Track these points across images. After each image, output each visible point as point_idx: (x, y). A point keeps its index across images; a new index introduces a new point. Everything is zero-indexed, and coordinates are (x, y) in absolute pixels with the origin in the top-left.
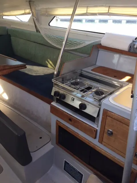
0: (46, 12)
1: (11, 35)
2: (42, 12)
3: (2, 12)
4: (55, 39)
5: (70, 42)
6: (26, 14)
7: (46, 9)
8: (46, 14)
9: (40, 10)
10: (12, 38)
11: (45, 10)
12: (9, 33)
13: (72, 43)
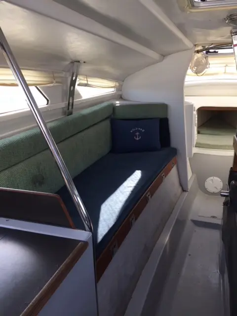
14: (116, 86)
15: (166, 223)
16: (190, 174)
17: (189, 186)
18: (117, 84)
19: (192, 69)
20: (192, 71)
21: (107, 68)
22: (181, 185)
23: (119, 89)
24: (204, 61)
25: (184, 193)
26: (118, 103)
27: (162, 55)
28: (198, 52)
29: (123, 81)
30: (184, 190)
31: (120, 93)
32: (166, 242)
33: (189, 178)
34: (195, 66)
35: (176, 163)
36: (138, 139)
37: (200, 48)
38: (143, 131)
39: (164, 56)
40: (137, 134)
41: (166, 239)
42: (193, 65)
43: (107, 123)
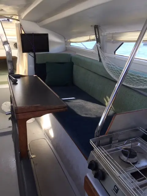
0: (112, 37)
1: (74, 63)
2: (108, 38)
3: (70, 39)
4: (119, 71)
5: (138, 78)
6: (91, 41)
7: (113, 34)
8: (112, 40)
9: (106, 36)
10: (74, 66)
11: (111, 35)
12: (73, 61)
13: (141, 79)
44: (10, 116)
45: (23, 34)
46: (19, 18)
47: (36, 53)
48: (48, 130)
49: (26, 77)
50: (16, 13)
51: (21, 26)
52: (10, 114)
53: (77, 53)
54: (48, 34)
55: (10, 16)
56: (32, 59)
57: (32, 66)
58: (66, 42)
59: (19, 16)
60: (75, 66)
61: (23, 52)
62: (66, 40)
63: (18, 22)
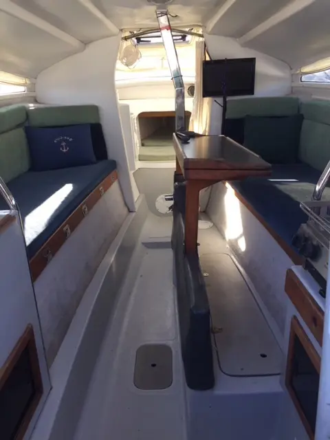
1: (305, 117)
3: (301, 67)
14: (26, 83)
15: (110, 243)
16: (136, 194)
17: (137, 206)
18: (28, 82)
19: (121, 60)
20: (122, 63)
21: (11, 58)
22: (126, 204)
23: (32, 88)
24: (133, 50)
25: (131, 214)
26: (32, 106)
27: (82, 42)
28: (126, 39)
29: (36, 78)
30: (130, 211)
31: (33, 94)
32: (111, 262)
33: (135, 199)
34: (124, 57)
35: (117, 177)
36: (65, 151)
37: (127, 34)
38: (71, 140)
39: (86, 44)
40: (64, 144)
41: (111, 259)
42: (122, 54)
43: (21, 132)
44: (172, 203)
45: (208, 61)
46: (202, 32)
47: (229, 99)
48: (236, 240)
49: (205, 137)
50: (199, 22)
51: (205, 46)
52: (171, 199)
53: (314, 97)
54: (255, 59)
55: (187, 30)
56: (219, 110)
57: (219, 124)
58: (292, 75)
59: (204, 27)
60: (306, 123)
61: (204, 96)
62: (293, 72)
63: (201, 39)
